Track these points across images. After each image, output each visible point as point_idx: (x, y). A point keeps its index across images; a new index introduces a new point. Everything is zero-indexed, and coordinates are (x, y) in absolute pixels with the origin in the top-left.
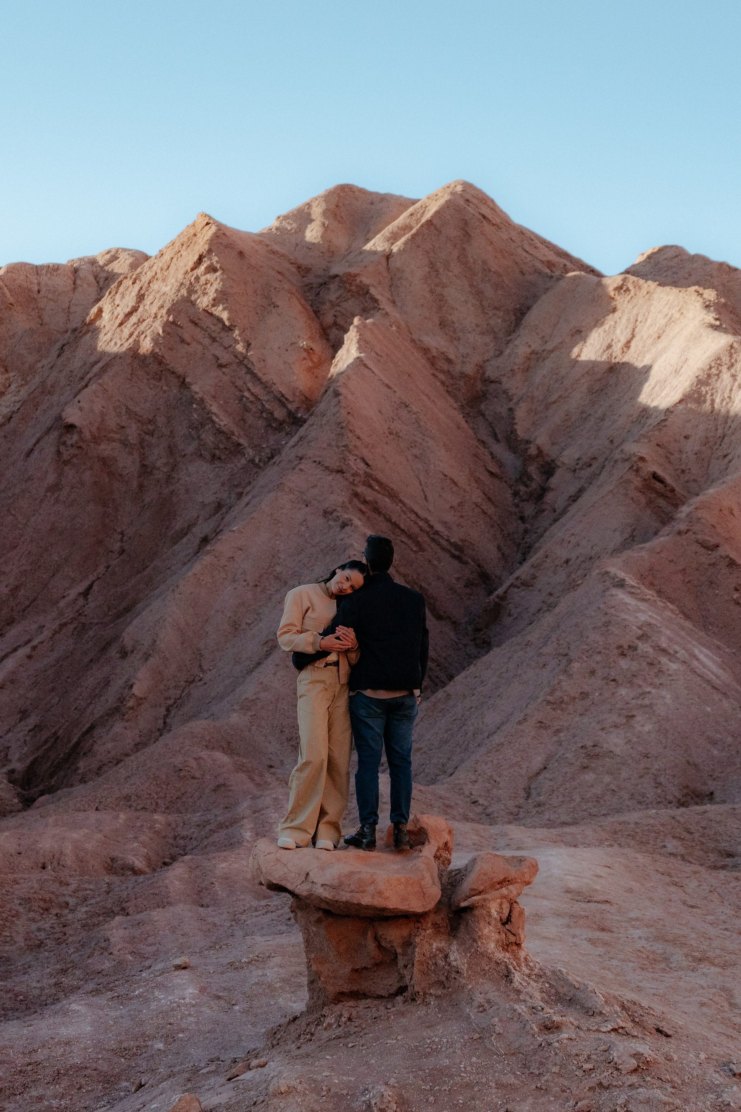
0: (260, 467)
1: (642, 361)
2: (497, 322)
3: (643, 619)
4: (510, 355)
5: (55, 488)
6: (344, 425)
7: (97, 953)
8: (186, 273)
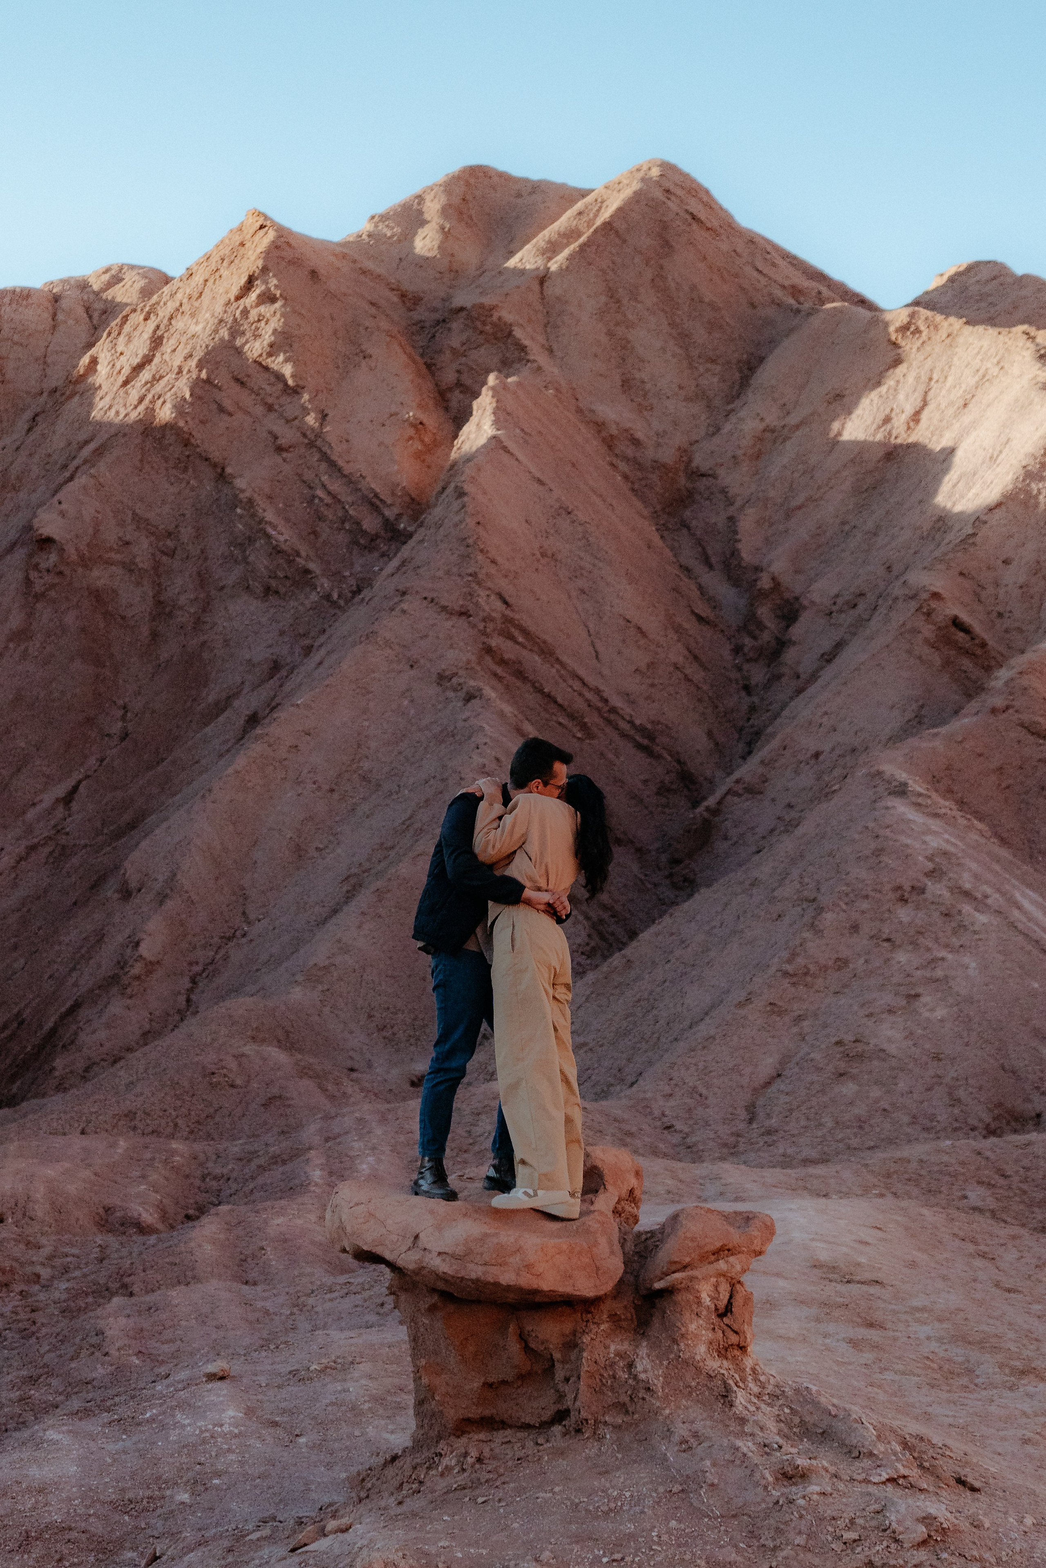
0: (340, 607)
1: (938, 442)
2: (712, 381)
3: (934, 844)
4: (731, 433)
5: (22, 635)
6: (470, 541)
7: (84, 1353)
8: (228, 303)
